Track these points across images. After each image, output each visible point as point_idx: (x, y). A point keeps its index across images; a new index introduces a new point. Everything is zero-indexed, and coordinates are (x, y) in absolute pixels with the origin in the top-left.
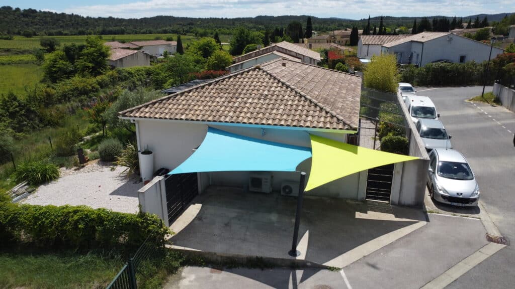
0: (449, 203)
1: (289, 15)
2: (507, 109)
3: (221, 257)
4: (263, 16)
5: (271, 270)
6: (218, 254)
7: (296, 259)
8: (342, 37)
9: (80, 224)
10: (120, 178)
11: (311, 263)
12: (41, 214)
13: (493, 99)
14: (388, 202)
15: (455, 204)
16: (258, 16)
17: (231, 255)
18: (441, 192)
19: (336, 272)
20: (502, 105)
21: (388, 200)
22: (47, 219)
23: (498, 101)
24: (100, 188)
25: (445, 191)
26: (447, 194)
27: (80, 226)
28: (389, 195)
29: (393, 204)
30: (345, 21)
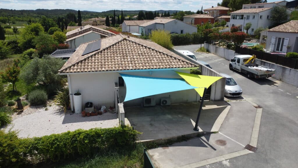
0: (232, 96)
1: (59, 9)
2: (214, 54)
3: (164, 140)
4: (41, 9)
5: (190, 140)
6: (163, 139)
7: (199, 132)
8: (100, 22)
9: (86, 140)
10: (57, 114)
11: (206, 132)
12: (54, 140)
13: (206, 50)
14: (209, 100)
15: (235, 96)
16: (38, 9)
17: (169, 138)
18: (229, 92)
19: (217, 134)
20: (210, 53)
21: (209, 99)
22: (60, 142)
23: (208, 51)
24: (51, 122)
25: (230, 91)
26: (231, 92)
27: (86, 141)
28: (210, 97)
29: (212, 100)
30: (93, 12)
